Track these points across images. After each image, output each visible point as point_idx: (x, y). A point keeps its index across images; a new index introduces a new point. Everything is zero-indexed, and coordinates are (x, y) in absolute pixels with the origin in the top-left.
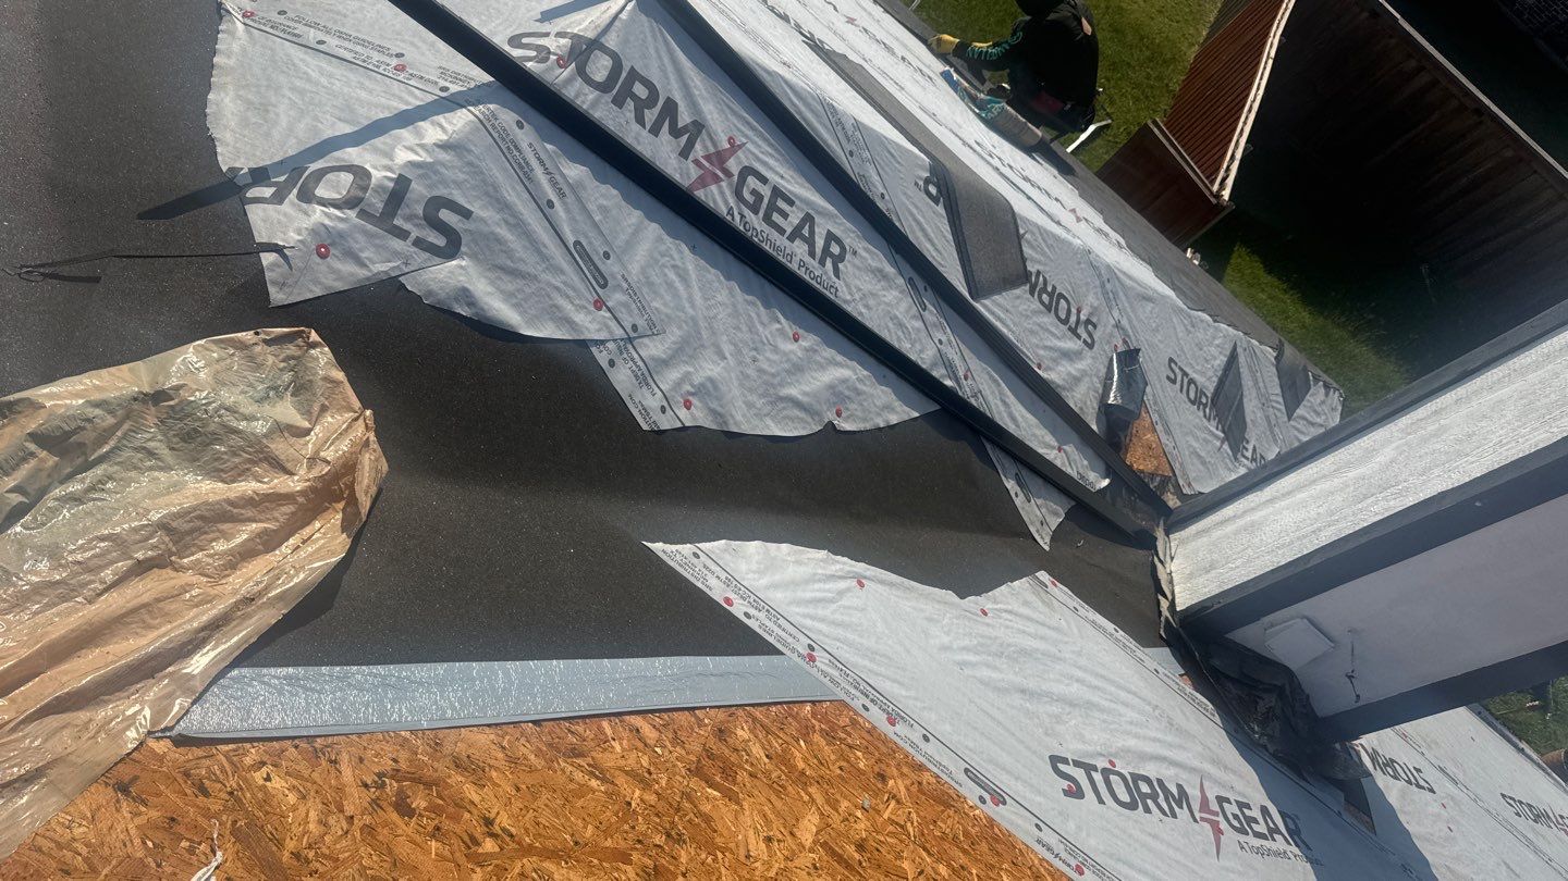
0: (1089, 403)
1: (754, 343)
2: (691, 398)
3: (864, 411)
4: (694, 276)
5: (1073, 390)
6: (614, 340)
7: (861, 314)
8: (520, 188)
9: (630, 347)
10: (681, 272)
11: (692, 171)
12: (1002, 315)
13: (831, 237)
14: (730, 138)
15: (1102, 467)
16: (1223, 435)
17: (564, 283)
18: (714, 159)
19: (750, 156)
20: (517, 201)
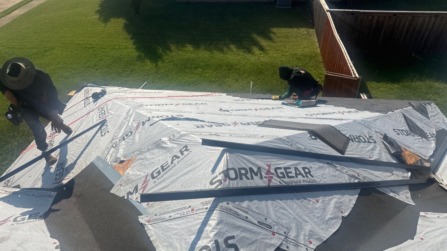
0: (388, 157)
1: (310, 211)
2: (310, 240)
3: (346, 206)
4: (286, 207)
5: (382, 157)
6: (284, 240)
7: (325, 181)
8: (238, 219)
9: (287, 239)
10: (283, 208)
11: (266, 180)
12: (352, 153)
13: (304, 168)
14: (267, 165)
15: (405, 170)
16: (420, 137)
17: (263, 235)
18: (268, 173)
19: (274, 165)
20: (240, 223)
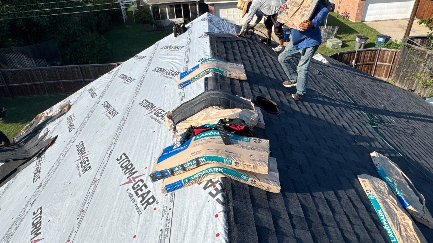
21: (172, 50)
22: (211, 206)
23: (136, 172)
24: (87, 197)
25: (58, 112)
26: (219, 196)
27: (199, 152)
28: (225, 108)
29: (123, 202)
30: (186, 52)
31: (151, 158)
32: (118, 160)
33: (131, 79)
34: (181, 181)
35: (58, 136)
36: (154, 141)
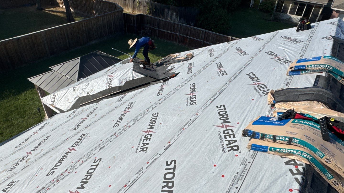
21: (289, 41)
22: (288, 180)
23: (229, 122)
24: (189, 122)
25: (184, 57)
26: (299, 177)
27: (295, 134)
28: (330, 108)
29: (213, 138)
30: (303, 47)
31: (245, 118)
32: (217, 107)
33: (244, 53)
34: (268, 147)
35: (179, 73)
36: (251, 106)
